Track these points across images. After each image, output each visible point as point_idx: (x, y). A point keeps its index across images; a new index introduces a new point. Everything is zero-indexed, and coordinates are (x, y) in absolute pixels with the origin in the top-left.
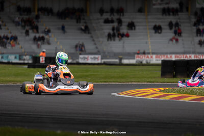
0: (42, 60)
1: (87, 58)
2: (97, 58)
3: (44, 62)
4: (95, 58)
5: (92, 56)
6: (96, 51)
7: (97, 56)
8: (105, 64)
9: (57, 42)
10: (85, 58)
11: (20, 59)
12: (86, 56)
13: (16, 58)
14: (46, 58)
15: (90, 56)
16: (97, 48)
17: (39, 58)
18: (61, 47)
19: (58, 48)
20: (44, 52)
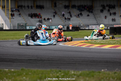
0: (71, 28)
1: (93, 27)
3: (71, 29)
4: (96, 27)
5: (95, 26)
6: (97, 24)
7: (97, 26)
9: (79, 20)
10: (92, 27)
12: (92, 26)
15: (94, 26)
16: (97, 22)
17: (69, 27)
18: (82, 22)
19: (80, 23)
20: (71, 24)
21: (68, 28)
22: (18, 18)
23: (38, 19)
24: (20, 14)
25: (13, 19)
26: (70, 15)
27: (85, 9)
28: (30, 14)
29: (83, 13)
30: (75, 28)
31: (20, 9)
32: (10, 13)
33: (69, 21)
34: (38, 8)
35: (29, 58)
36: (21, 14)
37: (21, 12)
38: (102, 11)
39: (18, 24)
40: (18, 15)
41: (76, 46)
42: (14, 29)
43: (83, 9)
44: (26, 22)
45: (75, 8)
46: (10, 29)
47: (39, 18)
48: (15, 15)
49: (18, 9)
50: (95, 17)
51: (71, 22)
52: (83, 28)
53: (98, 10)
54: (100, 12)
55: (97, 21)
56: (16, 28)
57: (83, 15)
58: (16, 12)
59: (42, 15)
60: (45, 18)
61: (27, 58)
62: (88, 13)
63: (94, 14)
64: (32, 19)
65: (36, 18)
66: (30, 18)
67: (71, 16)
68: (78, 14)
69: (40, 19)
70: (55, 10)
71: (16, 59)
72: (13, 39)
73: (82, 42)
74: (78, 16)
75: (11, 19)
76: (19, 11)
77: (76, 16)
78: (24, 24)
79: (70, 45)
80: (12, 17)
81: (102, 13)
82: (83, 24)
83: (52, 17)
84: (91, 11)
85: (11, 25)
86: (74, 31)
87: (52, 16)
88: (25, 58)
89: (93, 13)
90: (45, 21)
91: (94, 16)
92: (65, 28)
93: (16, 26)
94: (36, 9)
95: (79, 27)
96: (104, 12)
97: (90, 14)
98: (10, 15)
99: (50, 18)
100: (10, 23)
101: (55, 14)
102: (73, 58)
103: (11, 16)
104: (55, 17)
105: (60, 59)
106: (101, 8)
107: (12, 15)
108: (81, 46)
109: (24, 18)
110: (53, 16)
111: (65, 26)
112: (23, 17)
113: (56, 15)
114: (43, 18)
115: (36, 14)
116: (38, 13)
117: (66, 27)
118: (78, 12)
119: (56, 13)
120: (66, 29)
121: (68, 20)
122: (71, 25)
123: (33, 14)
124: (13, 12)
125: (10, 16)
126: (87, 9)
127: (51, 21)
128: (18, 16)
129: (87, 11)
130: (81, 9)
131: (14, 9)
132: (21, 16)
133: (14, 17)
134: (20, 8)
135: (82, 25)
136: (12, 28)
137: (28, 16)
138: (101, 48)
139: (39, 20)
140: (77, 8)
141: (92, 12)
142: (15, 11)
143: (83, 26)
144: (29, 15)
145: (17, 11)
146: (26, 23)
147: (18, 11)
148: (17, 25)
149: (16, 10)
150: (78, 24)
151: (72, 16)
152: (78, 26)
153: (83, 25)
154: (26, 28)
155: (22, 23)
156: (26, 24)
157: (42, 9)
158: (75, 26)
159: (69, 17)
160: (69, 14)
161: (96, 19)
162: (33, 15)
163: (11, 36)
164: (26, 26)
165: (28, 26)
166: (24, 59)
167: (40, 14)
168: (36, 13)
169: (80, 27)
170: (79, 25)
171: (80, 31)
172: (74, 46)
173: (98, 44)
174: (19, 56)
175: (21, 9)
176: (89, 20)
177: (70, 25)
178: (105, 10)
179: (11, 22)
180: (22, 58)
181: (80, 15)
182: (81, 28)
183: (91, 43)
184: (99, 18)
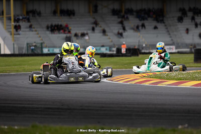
0: (123, 51)
2: (172, 49)
3: (125, 53)
4: (170, 49)
6: (171, 42)
7: (171, 47)
8: (179, 53)
9: (140, 36)
11: (110, 51)
13: (106, 49)
14: (126, 49)
16: (172, 40)
17: (121, 49)
18: (143, 40)
19: (141, 41)
20: (124, 44)
21: (119, 50)
22: (28, 33)
23: (64, 35)
24: (31, 27)
25: (19, 34)
26: (122, 28)
27: (149, 16)
28: (50, 25)
29: (146, 23)
30: (132, 52)
31: (31, 17)
32: (13, 23)
33: (120, 38)
34: (64, 15)
35: (46, 106)
36: (33, 26)
37: (33, 22)
38: (180, 20)
39: (27, 44)
40: (27, 28)
41: (133, 82)
42: (21, 52)
43: (146, 16)
44: (42, 40)
45: (133, 14)
46: (13, 53)
47: (67, 32)
48: (22, 27)
49: (28, 17)
50: (168, 31)
51: (124, 39)
52: (147, 50)
53: (173, 17)
54: (177, 21)
55: (171, 37)
56: (24, 51)
57: (146, 27)
58: (24, 23)
59: (70, 27)
60: (78, 32)
61: (43, 106)
62: (155, 23)
63: (165, 26)
64: (53, 35)
65: (59, 33)
66: (48, 32)
67: (124, 29)
68: (136, 25)
69: (68, 35)
70: (94, 18)
71: (23, 107)
72: (17, 71)
73: (144, 76)
74: (137, 28)
75: (15, 34)
76: (29, 20)
77: (133, 29)
78: (38, 43)
79: (121, 82)
80: (17, 31)
81: (180, 23)
82: (146, 43)
83: (89, 32)
84: (161, 19)
85: (15, 46)
86: (130, 56)
87: (89, 30)
88: (40, 106)
89: (164, 23)
90: (77, 39)
91: (167, 28)
92: (113, 51)
93: (23, 48)
94: (61, 16)
95: (138, 49)
96: (184, 21)
97: (160, 25)
98: (13, 27)
99: (85, 32)
100: (13, 43)
101: (94, 26)
102: (127, 106)
103: (15, 30)
104: (96, 31)
105: (103, 107)
106: (179, 14)
107: (17, 28)
108: (142, 84)
109: (38, 34)
110: (91, 28)
111: (114, 47)
112: (36, 31)
113: (96, 26)
114: (73, 32)
115: (61, 26)
116: (64, 24)
117: (115, 49)
118: (137, 22)
119: (96, 23)
120: (115, 52)
121: (119, 36)
122: (125, 46)
123: (55, 26)
124: (18, 22)
125: (13, 30)
126: (154, 16)
127: (87, 38)
128: (28, 30)
129: (154, 20)
130: (143, 15)
131: (21, 18)
132: (33, 29)
133: (20, 32)
134: (31, 15)
135: (144, 45)
136: (17, 52)
137: (45, 29)
138: (179, 86)
139: (67, 37)
140: (135, 14)
141: (162, 21)
142: (22, 20)
143: (146, 48)
144: (48, 28)
145: (25, 20)
146: (42, 42)
147: (27, 21)
148: (25, 46)
149: (23, 18)
150: (137, 44)
151: (126, 28)
152: (136, 47)
153: (146, 45)
154: (42, 51)
155: (35, 43)
156: (42, 44)
157: (72, 16)
158: (132, 47)
159: (121, 31)
160: (120, 25)
161: (169, 34)
162: (56, 28)
163: (15, 65)
164: (42, 48)
165: (46, 47)
166: (37, 108)
167: (67, 26)
168: (60, 23)
169: (141, 49)
170: (139, 46)
171: (140, 56)
172: (128, 83)
173: (173, 79)
174: (28, 103)
175: (33, 16)
176: (157, 36)
177: (123, 46)
178: (186, 18)
179: (15, 41)
180: (33, 106)
181: (140, 28)
182: (143, 51)
183: (160, 78)
184: (175, 33)
